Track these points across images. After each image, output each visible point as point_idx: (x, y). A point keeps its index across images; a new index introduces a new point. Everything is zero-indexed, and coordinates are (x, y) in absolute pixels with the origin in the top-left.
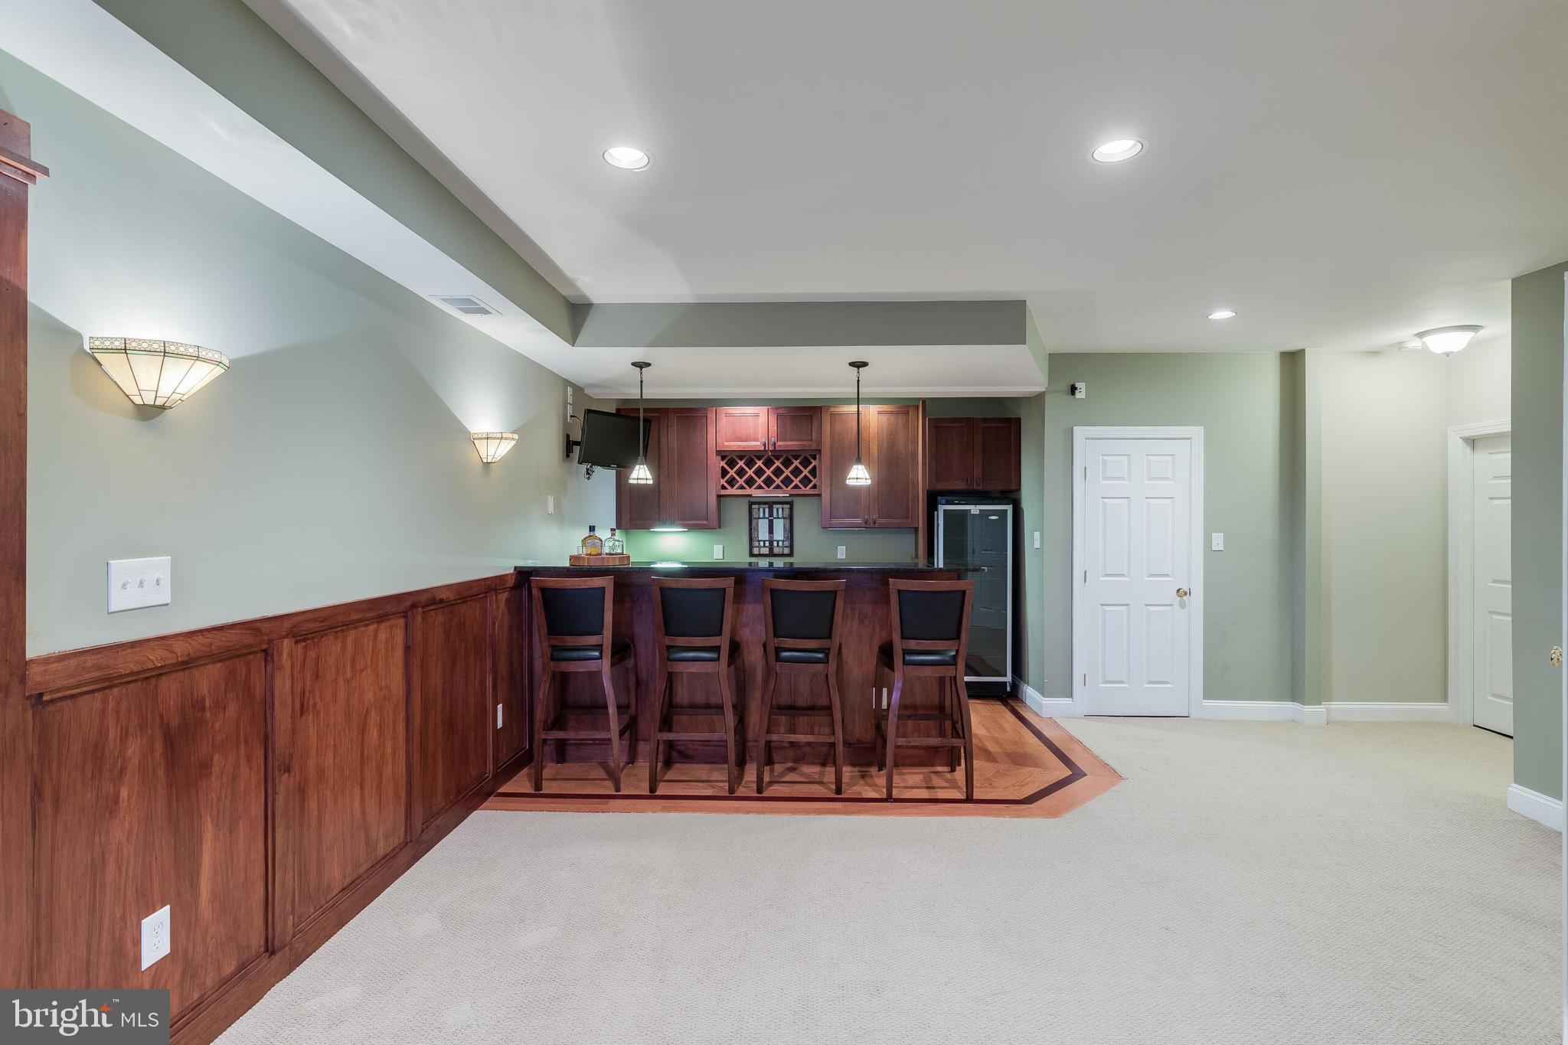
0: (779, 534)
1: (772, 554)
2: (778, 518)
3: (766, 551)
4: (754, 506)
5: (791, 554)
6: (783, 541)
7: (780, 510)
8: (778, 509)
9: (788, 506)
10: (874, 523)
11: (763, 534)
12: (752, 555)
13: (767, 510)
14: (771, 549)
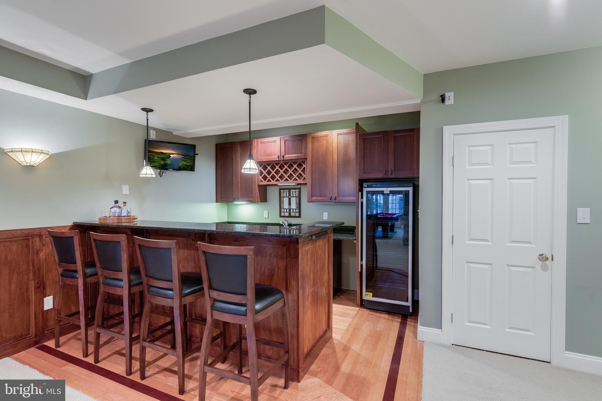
0: (294, 206)
1: (290, 216)
2: (293, 197)
3: (287, 214)
4: (282, 191)
5: (300, 216)
6: (296, 209)
7: (294, 192)
8: (293, 192)
9: (298, 190)
10: (335, 199)
11: (286, 206)
12: (281, 216)
13: (288, 193)
14: (290, 213)
